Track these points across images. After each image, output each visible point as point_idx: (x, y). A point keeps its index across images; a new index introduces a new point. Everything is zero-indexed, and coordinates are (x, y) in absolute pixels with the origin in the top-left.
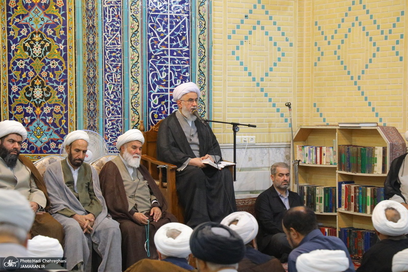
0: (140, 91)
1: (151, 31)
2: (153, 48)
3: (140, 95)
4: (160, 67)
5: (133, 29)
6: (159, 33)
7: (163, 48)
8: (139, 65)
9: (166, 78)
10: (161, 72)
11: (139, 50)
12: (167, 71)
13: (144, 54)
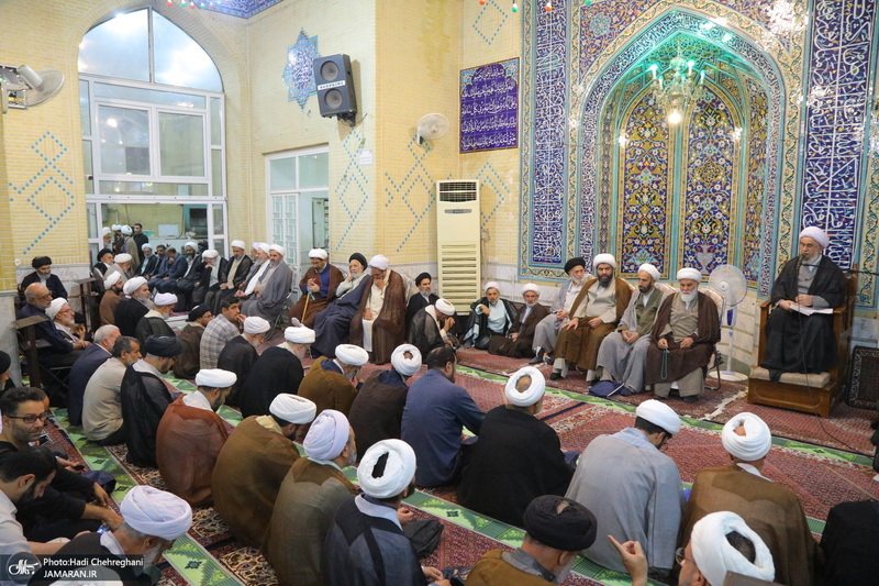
0: (791, 233)
1: (809, 175)
2: (810, 192)
3: (790, 236)
4: (816, 210)
5: (787, 175)
6: (819, 178)
7: (823, 191)
8: (792, 208)
9: (824, 220)
10: (818, 215)
11: (793, 196)
12: (825, 213)
13: (798, 198)
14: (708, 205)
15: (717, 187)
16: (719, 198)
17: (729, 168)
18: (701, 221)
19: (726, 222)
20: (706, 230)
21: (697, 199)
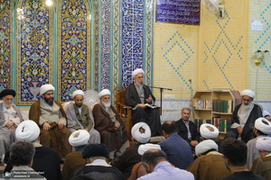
0: (118, 73)
2: (125, 53)
3: (118, 75)
5: (115, 44)
6: (128, 46)
7: (130, 53)
8: (118, 61)
9: (131, 67)
10: (128, 64)
12: (131, 64)
14: (35, 57)
15: (41, 47)
16: (42, 54)
17: (47, 36)
18: (32, 68)
19: (47, 69)
20: (35, 73)
21: (28, 53)
